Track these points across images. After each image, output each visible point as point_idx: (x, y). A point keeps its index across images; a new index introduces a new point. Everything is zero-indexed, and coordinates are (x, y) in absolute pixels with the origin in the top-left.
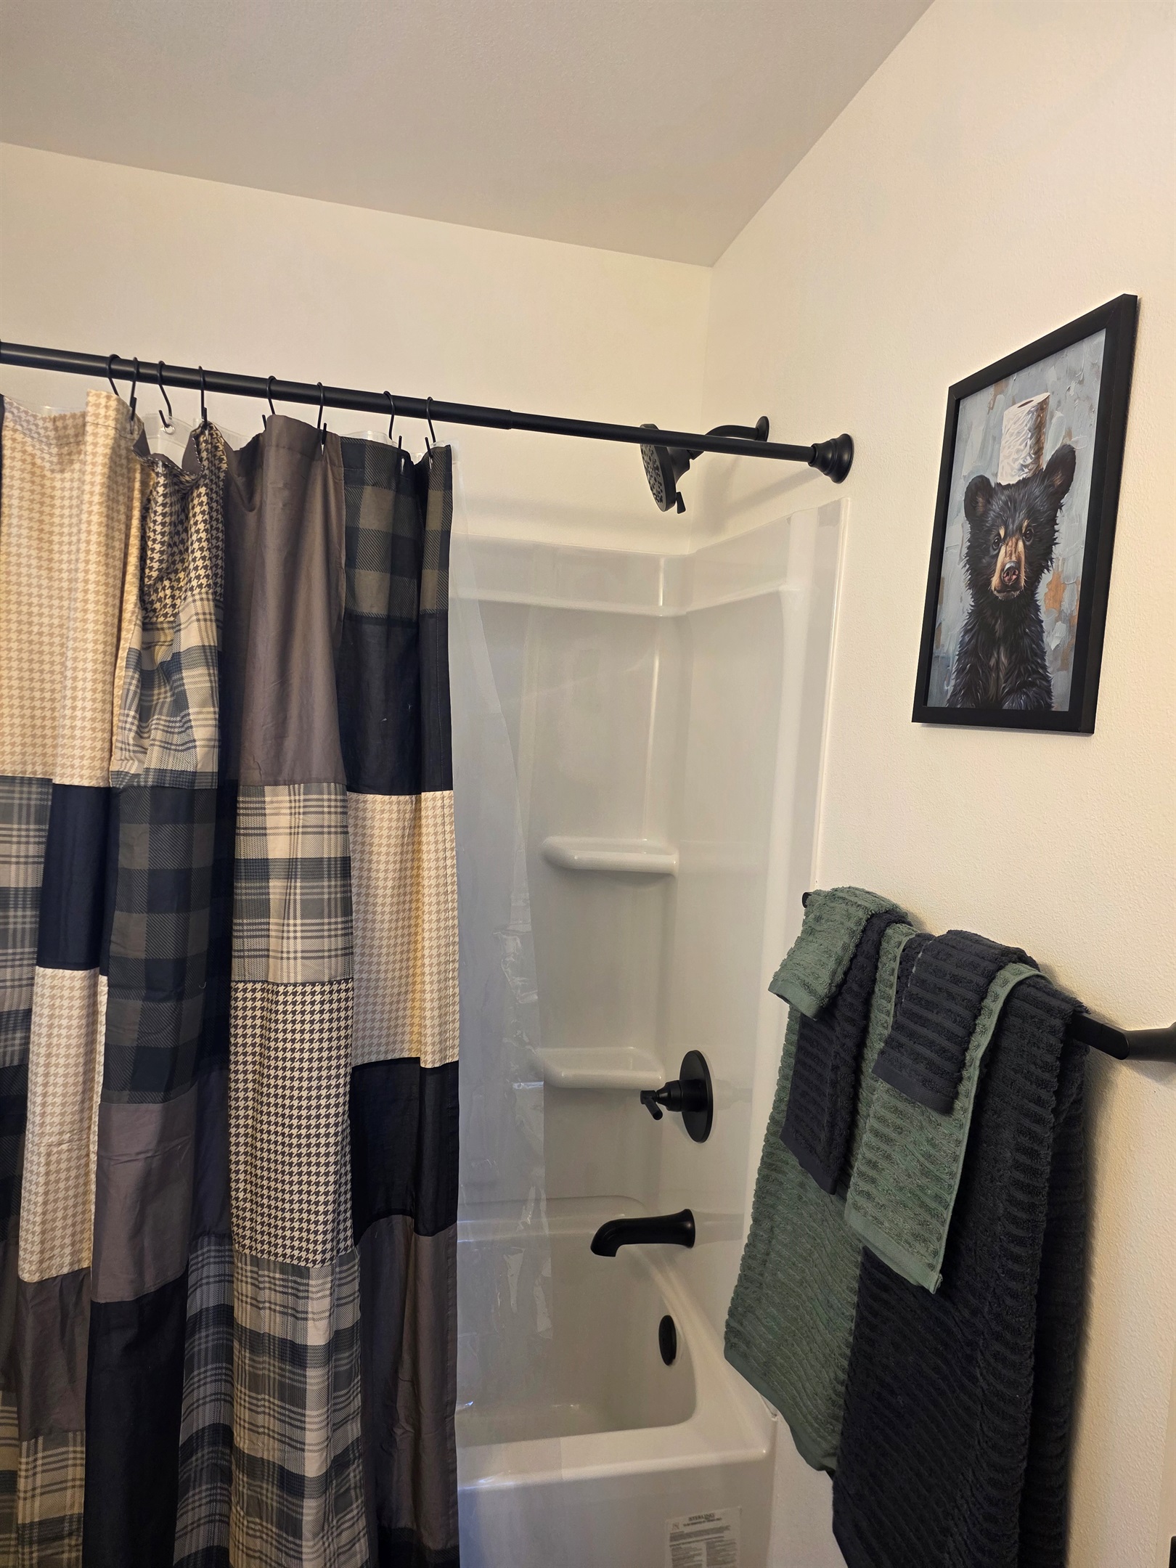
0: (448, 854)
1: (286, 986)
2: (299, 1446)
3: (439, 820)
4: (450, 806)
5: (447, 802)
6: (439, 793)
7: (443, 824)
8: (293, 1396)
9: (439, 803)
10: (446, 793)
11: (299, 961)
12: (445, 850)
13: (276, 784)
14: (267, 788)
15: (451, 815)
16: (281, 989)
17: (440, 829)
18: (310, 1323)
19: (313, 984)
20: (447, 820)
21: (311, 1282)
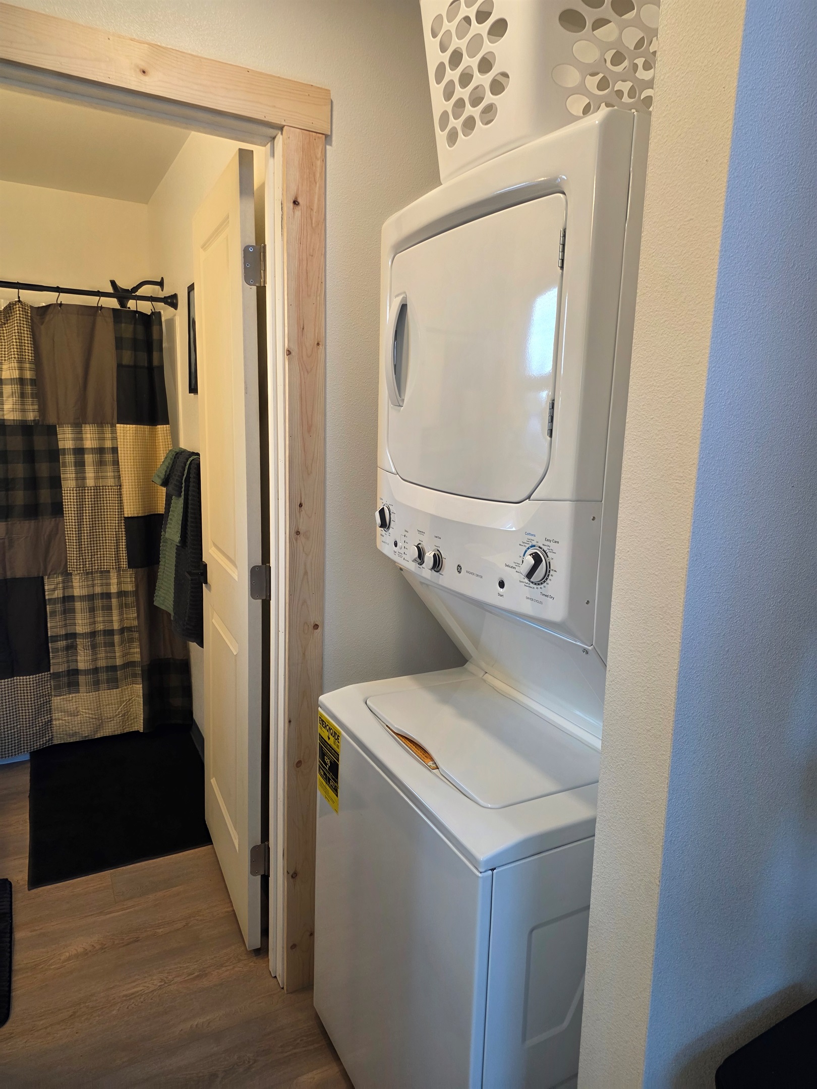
0: (169, 446)
1: (91, 487)
2: (111, 621)
3: (166, 435)
4: (169, 430)
5: (168, 429)
6: (165, 426)
7: (167, 436)
8: (109, 608)
9: (165, 429)
10: (167, 426)
11: (100, 480)
12: (168, 444)
13: (86, 424)
14: (83, 425)
15: (169, 433)
16: (86, 488)
17: (166, 437)
18: (112, 586)
19: (106, 486)
20: (168, 434)
21: (111, 574)
